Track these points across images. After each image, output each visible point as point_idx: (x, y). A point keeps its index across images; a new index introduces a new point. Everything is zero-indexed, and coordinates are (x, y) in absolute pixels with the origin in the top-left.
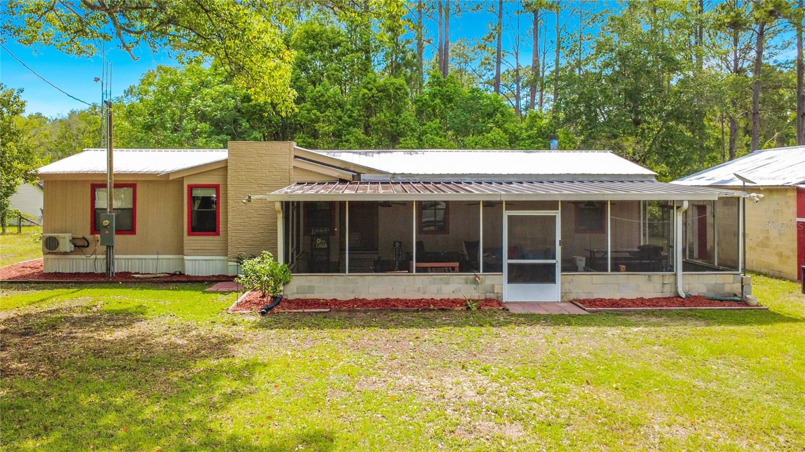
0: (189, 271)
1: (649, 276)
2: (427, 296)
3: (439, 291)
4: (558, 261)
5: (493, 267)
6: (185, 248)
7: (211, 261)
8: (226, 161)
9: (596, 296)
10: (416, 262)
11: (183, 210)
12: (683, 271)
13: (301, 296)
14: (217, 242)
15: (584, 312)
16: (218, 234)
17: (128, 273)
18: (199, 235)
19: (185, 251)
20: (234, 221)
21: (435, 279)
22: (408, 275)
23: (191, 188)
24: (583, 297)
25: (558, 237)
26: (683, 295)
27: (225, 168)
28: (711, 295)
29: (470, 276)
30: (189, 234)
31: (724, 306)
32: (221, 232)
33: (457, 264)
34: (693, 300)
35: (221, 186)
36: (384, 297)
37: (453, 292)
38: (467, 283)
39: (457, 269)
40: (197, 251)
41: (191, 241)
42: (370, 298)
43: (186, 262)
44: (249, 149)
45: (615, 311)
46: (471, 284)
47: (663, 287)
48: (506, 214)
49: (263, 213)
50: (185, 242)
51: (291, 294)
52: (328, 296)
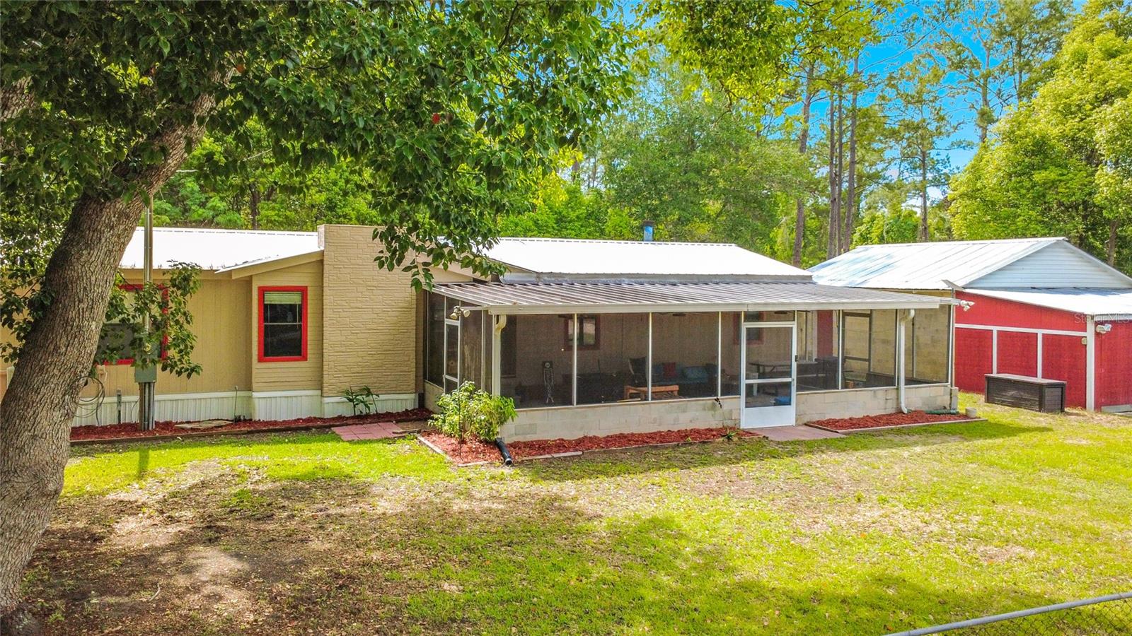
0: (260, 414)
1: (875, 391)
2: (664, 429)
3: (676, 420)
4: (793, 379)
5: (731, 388)
6: (254, 380)
7: (294, 399)
8: (322, 253)
9: (828, 417)
10: (652, 386)
11: (251, 324)
12: (906, 384)
13: (521, 439)
14: (304, 370)
15: (838, 436)
16: (305, 359)
17: (171, 422)
18: (273, 361)
19: (254, 386)
20: (333, 339)
21: (672, 406)
22: (643, 404)
23: (263, 291)
24: (816, 418)
25: (794, 353)
26: (905, 411)
27: (322, 262)
28: (925, 409)
29: (709, 400)
30: (260, 360)
31: (949, 419)
32: (309, 356)
33: (676, 388)
34: (915, 416)
35: (309, 289)
36: (617, 432)
37: (691, 421)
38: (704, 409)
39: (676, 393)
40: (272, 385)
41: (264, 371)
42: (601, 434)
43: (256, 401)
44: (355, 237)
45: (866, 431)
46: (709, 410)
47: (886, 403)
48: (745, 326)
49: (374, 326)
50: (254, 371)
51: (509, 437)
52: (551, 435)
